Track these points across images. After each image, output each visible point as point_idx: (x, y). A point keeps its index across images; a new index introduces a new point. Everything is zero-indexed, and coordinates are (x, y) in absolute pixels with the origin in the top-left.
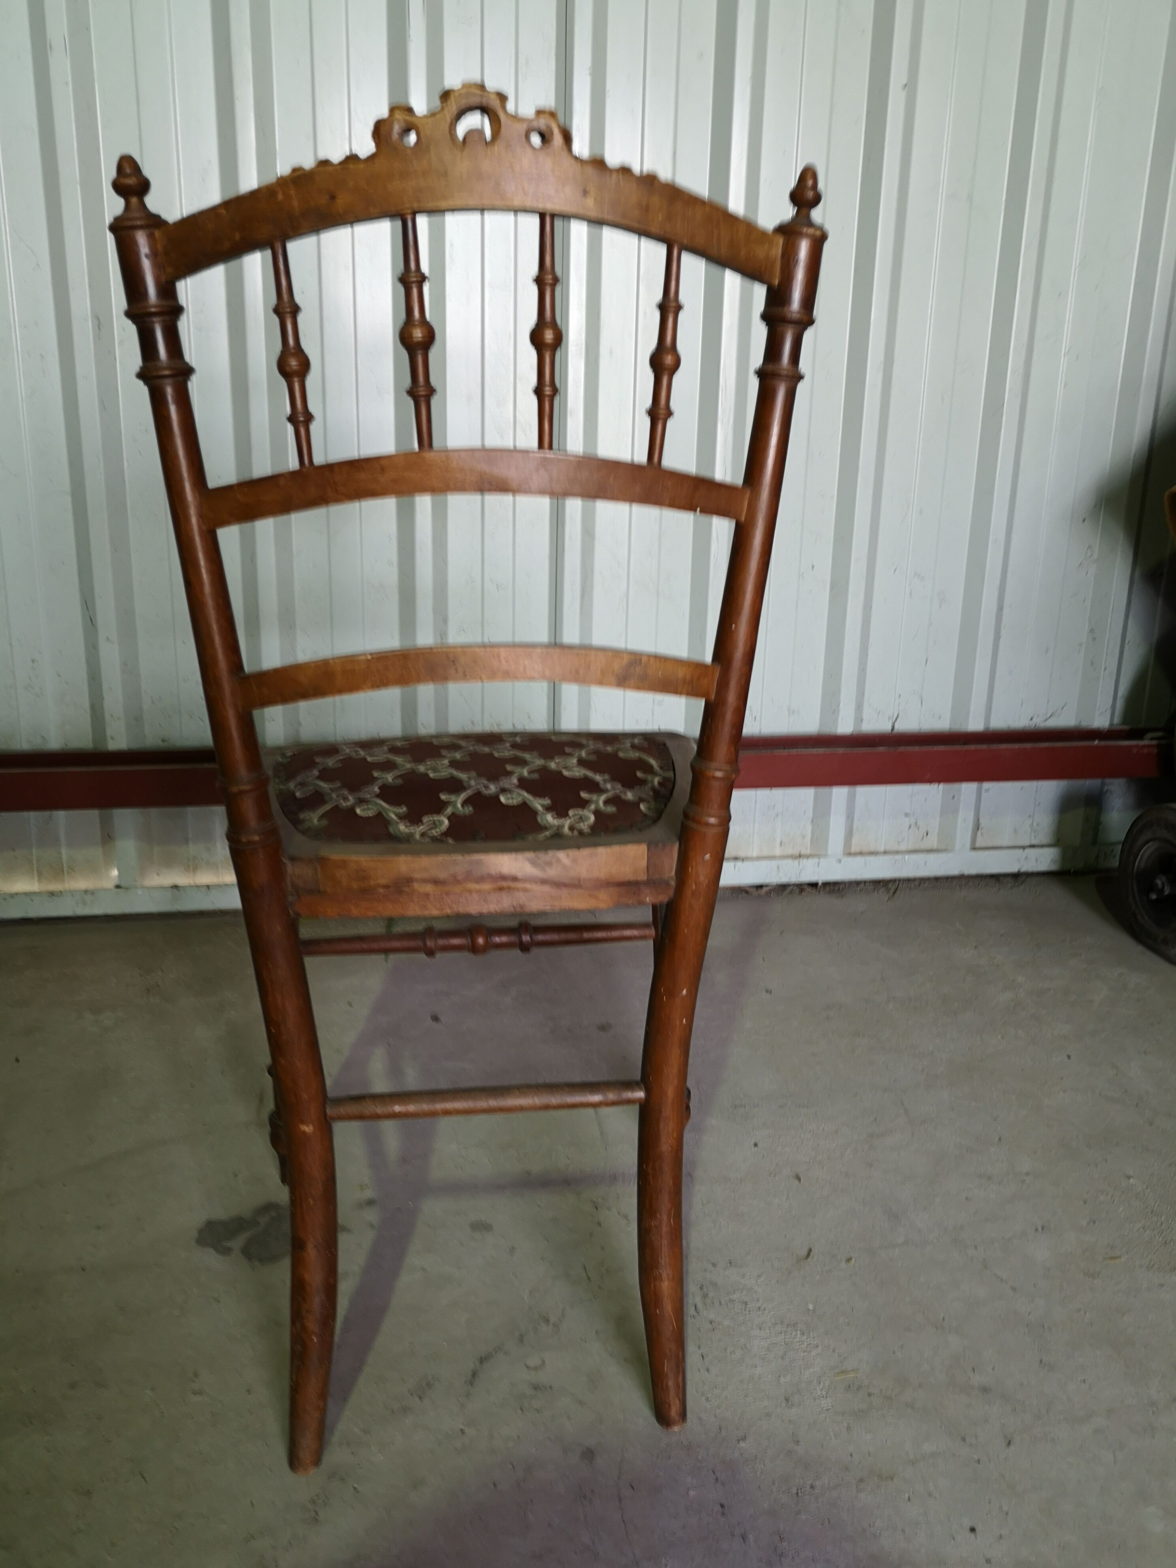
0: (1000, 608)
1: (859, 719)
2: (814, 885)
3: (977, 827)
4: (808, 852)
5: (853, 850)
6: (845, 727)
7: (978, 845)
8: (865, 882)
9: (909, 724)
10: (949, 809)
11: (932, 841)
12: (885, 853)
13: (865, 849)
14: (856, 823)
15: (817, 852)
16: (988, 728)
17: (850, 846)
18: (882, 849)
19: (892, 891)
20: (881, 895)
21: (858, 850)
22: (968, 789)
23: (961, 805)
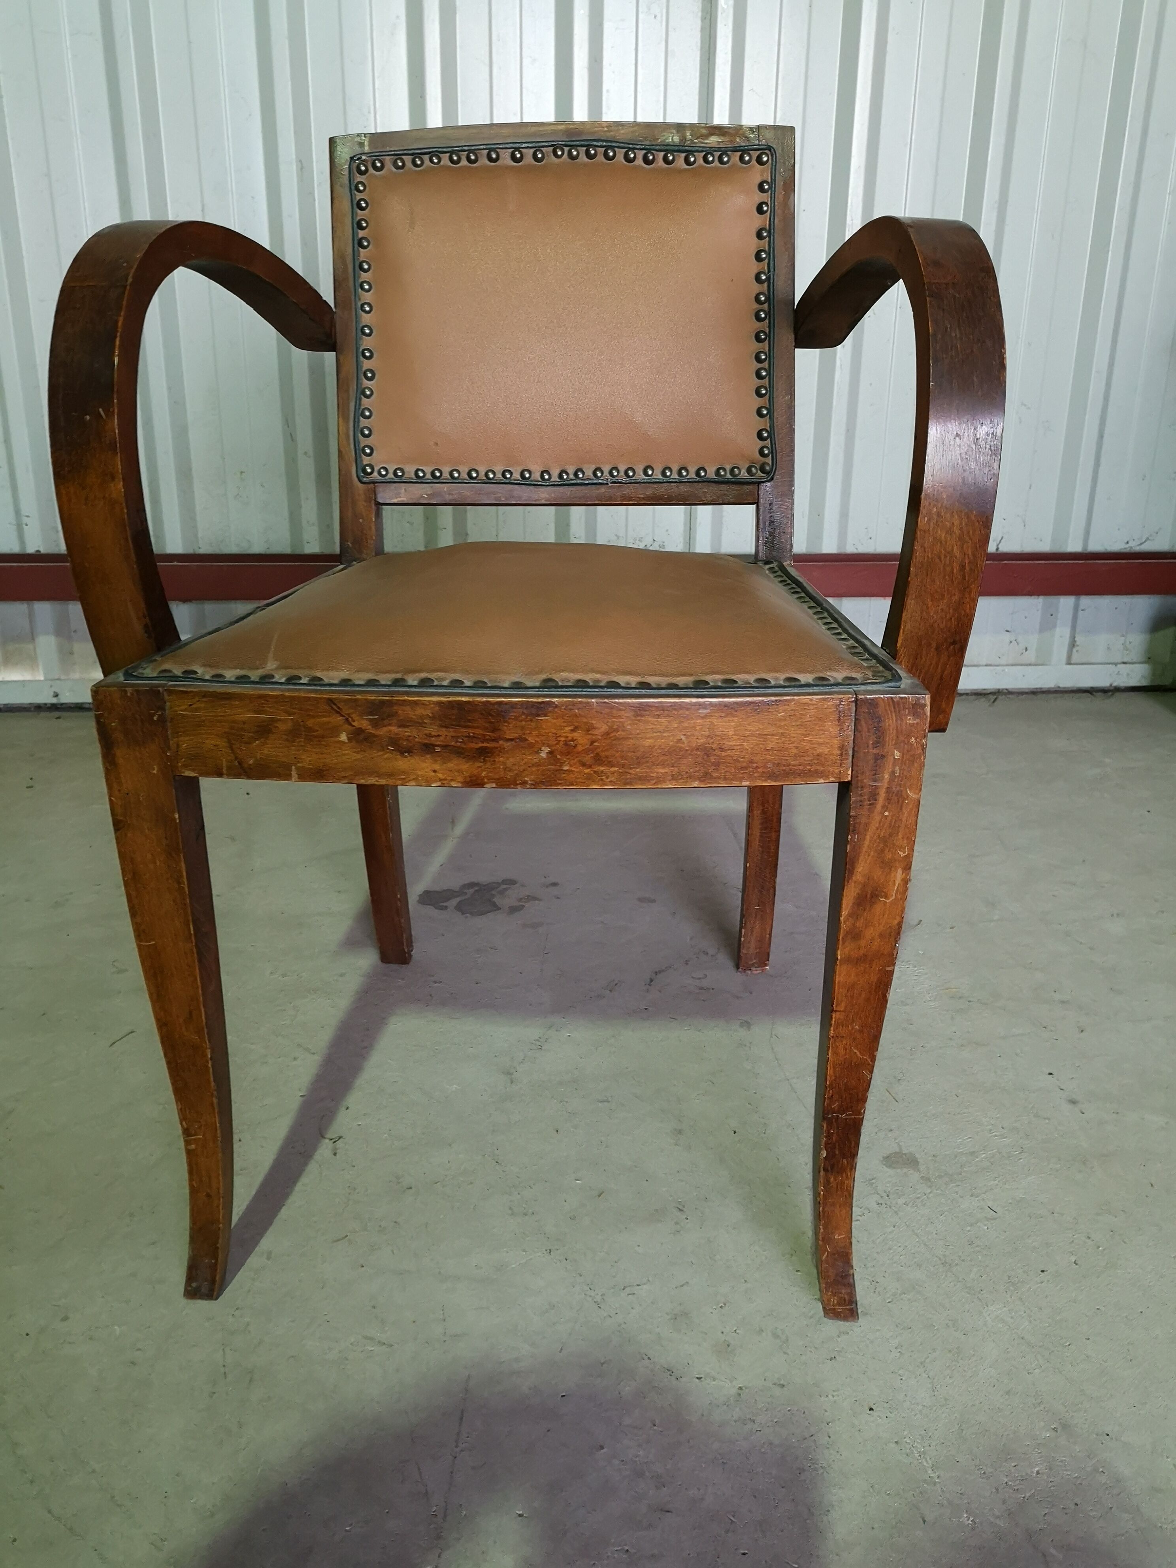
0: (1101, 436)
3: (1073, 644)
7: (1073, 661)
9: (1012, 546)
10: (1047, 624)
11: (1031, 656)
12: (986, 665)
16: (1086, 549)
19: (992, 699)
20: (983, 702)
22: (1066, 603)
23: (1058, 622)
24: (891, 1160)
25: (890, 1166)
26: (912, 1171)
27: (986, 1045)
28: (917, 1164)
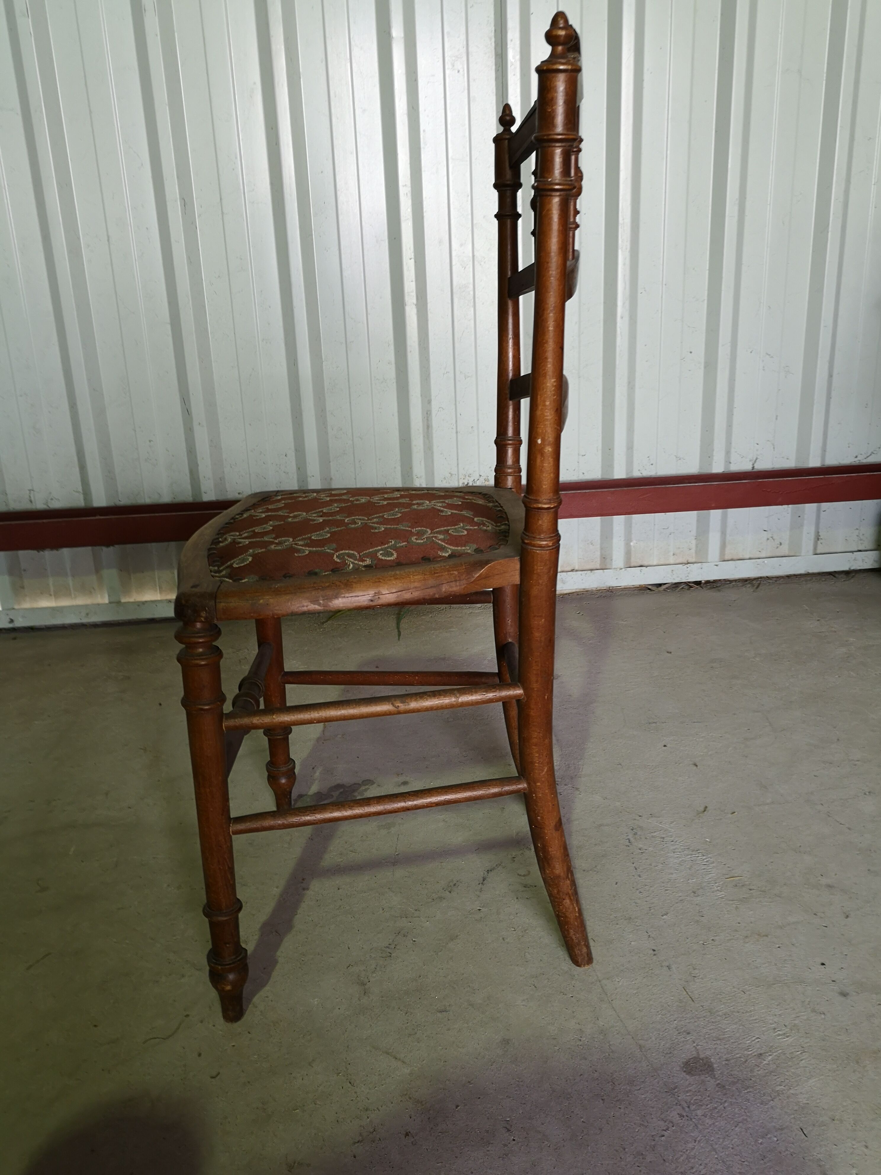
0: (831, 376)
1: (728, 462)
2: (698, 583)
3: (818, 538)
4: (693, 560)
5: (726, 558)
6: (718, 468)
7: (818, 551)
8: (735, 581)
9: (765, 464)
10: (796, 525)
11: (785, 549)
12: (750, 559)
13: (735, 557)
14: (728, 538)
15: (701, 560)
16: (824, 465)
17: (724, 555)
18: (748, 557)
19: (756, 585)
20: (748, 589)
21: (730, 558)
22: (810, 508)
23: (805, 522)
24: (691, 1066)
25: (689, 1073)
26: (708, 1079)
27: (767, 936)
28: (713, 1070)
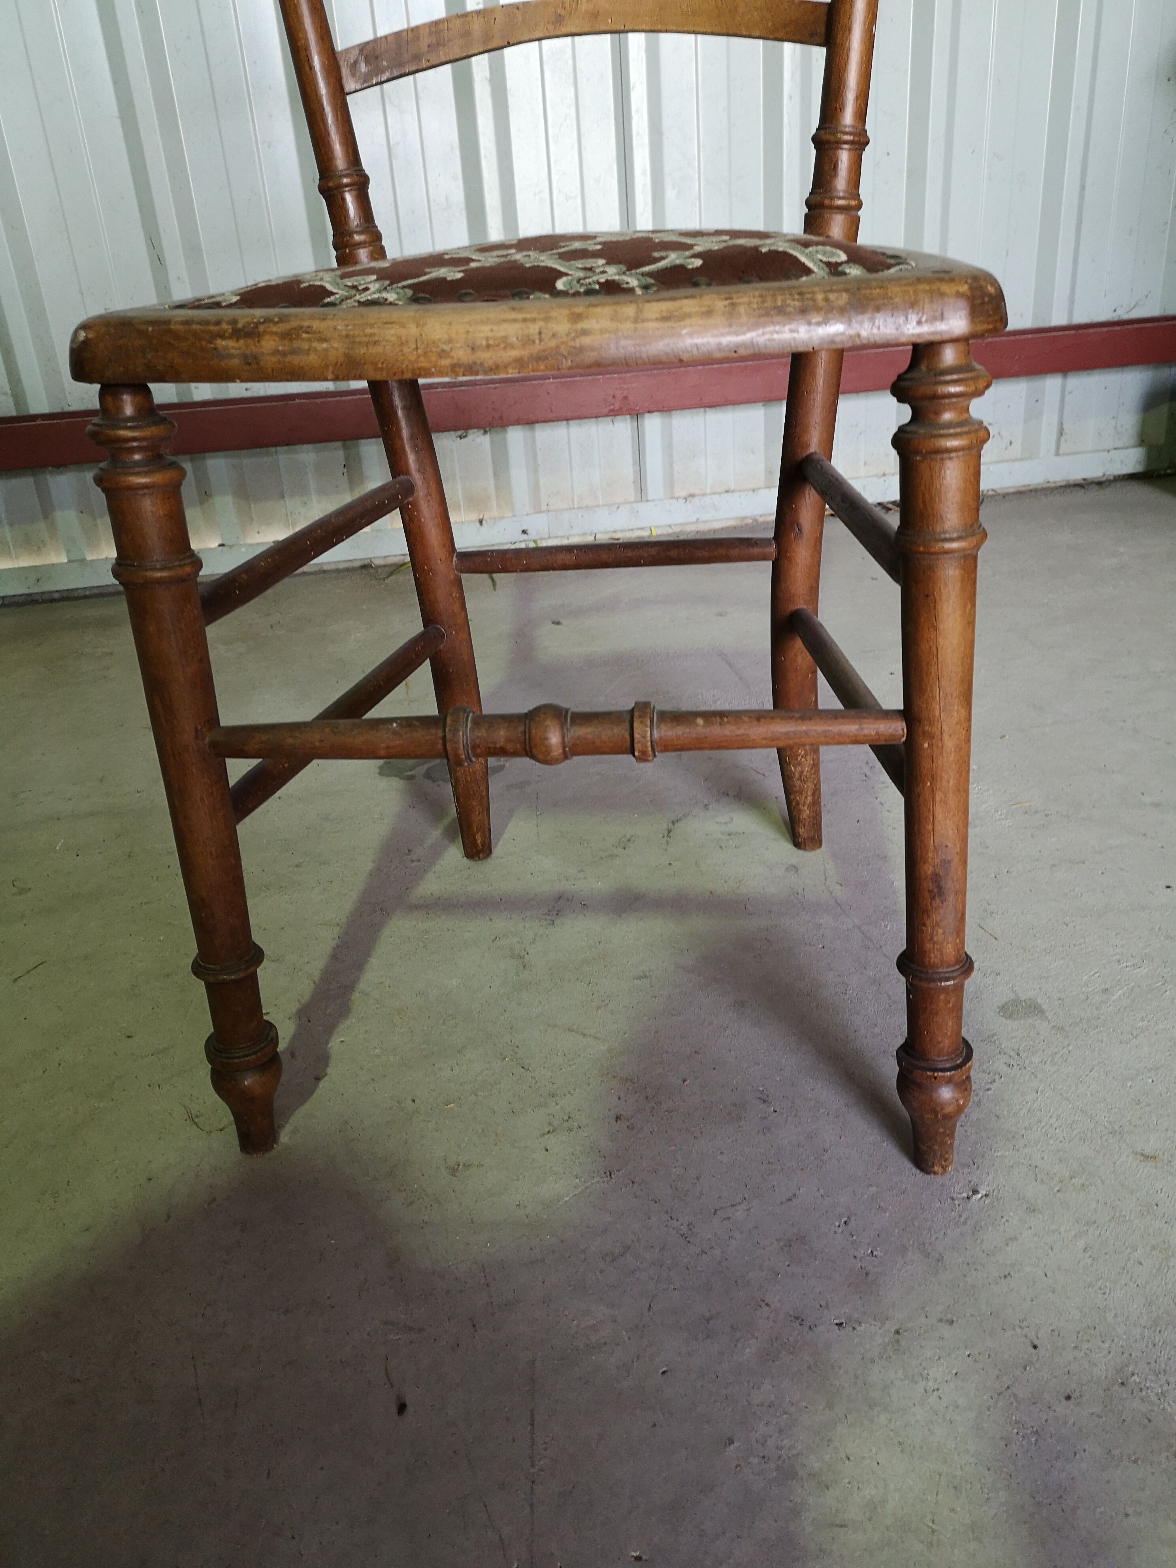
0: (1083, 187)
3: (1061, 432)
7: (1062, 451)
10: (1033, 415)
11: (1016, 450)
16: (1071, 322)
23: (1045, 410)
24: (1010, 1010)
25: (1010, 1017)
26: (1038, 1021)
27: (1084, 863)
28: (1042, 1012)
